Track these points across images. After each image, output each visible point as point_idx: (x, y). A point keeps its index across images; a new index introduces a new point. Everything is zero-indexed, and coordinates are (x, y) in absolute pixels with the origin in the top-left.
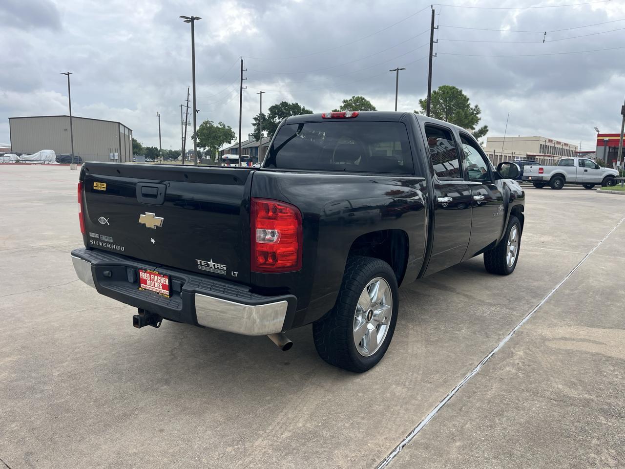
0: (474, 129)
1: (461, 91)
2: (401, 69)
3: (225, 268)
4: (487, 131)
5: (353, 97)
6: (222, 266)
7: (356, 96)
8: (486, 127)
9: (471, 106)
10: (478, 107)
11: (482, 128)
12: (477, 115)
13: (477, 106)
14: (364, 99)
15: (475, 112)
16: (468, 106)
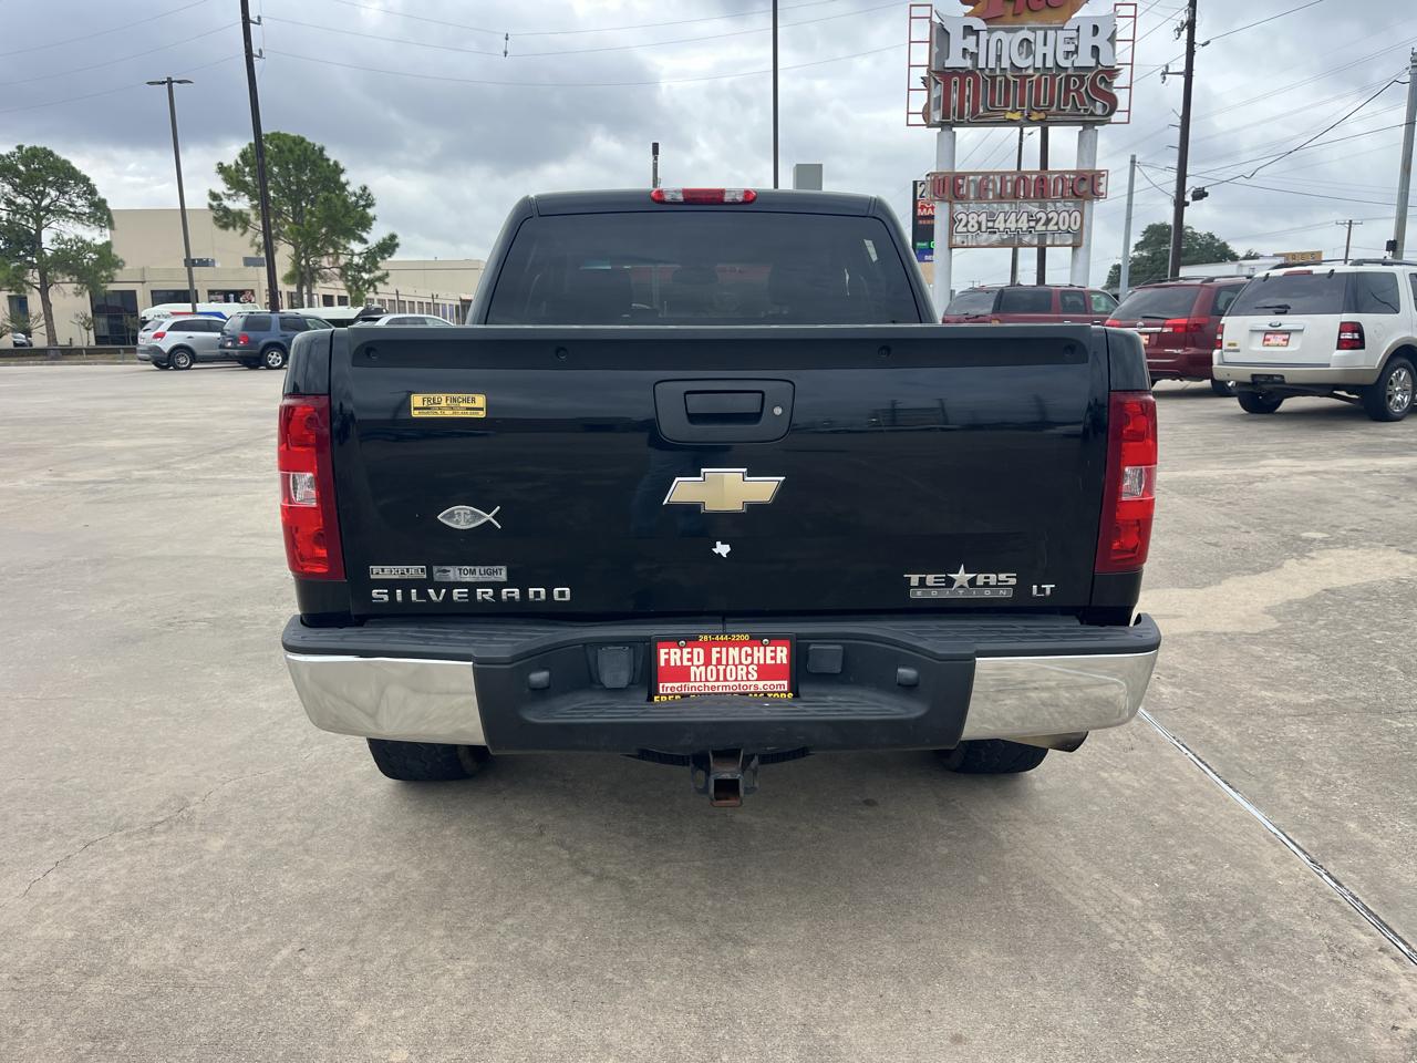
0: (364, 241)
1: (322, 150)
2: (179, 82)
3: (1013, 581)
4: (397, 245)
5: (20, 148)
6: (1002, 577)
7: (27, 146)
8: (393, 237)
9: (350, 189)
10: (368, 191)
11: (384, 240)
12: (368, 210)
13: (366, 188)
14: (51, 153)
15: (362, 203)
16: (343, 187)
